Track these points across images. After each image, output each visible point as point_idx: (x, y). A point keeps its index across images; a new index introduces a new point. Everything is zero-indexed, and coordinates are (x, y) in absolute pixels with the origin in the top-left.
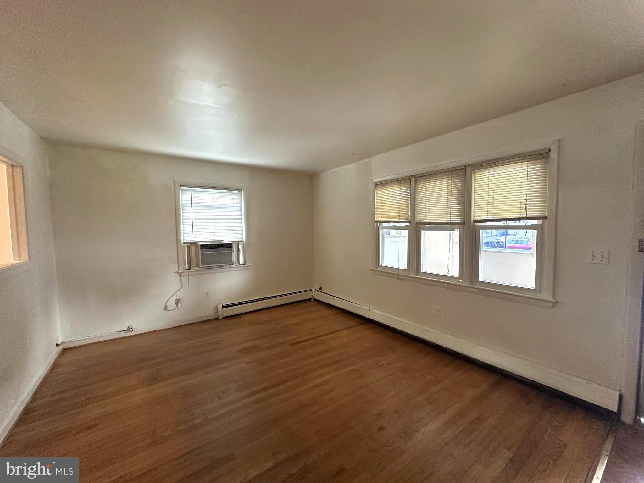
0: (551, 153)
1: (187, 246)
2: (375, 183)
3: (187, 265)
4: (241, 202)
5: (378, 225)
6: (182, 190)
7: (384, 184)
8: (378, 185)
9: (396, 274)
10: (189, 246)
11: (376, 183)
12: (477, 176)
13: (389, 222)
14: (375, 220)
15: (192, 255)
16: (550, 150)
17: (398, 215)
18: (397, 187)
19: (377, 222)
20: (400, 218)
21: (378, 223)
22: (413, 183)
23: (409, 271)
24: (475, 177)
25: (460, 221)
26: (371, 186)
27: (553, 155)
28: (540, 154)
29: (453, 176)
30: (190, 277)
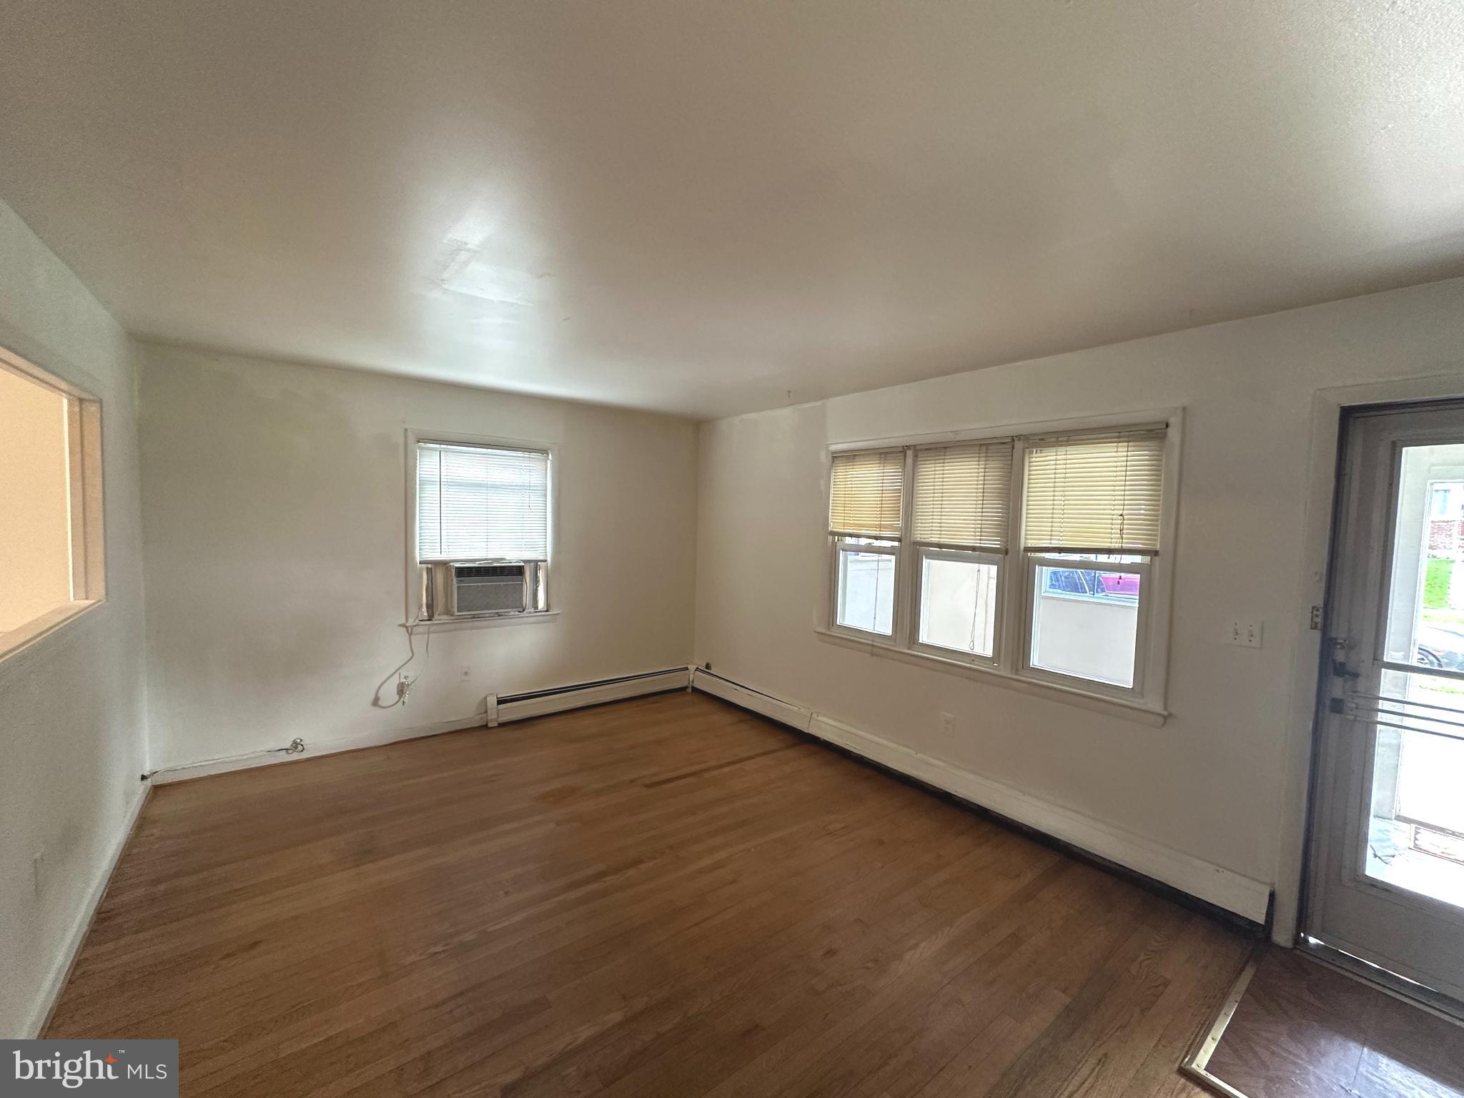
0: (1169, 430)
1: (427, 568)
2: (833, 453)
3: (424, 609)
4: (546, 478)
5: (836, 540)
6: (421, 448)
7: (851, 456)
8: (838, 457)
9: (868, 645)
10: (431, 568)
11: (835, 452)
12: (1034, 459)
13: (858, 536)
14: (830, 529)
15: (436, 587)
16: (1167, 426)
17: (877, 523)
18: (878, 465)
19: (833, 534)
20: (880, 531)
21: (836, 537)
22: (909, 460)
23: (895, 640)
24: (1030, 462)
25: (999, 546)
26: (824, 458)
27: (1174, 434)
28: (1151, 430)
29: (988, 455)
30: (432, 636)
